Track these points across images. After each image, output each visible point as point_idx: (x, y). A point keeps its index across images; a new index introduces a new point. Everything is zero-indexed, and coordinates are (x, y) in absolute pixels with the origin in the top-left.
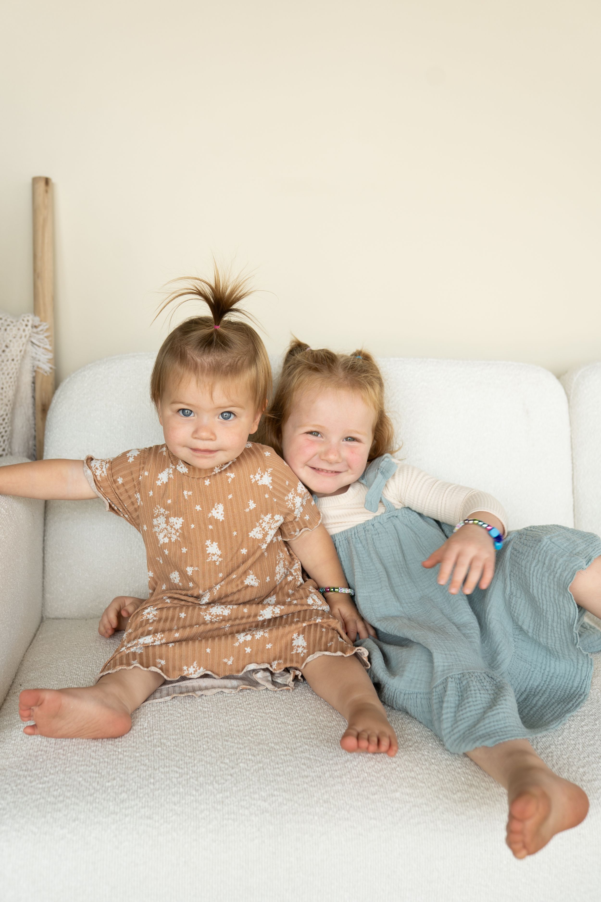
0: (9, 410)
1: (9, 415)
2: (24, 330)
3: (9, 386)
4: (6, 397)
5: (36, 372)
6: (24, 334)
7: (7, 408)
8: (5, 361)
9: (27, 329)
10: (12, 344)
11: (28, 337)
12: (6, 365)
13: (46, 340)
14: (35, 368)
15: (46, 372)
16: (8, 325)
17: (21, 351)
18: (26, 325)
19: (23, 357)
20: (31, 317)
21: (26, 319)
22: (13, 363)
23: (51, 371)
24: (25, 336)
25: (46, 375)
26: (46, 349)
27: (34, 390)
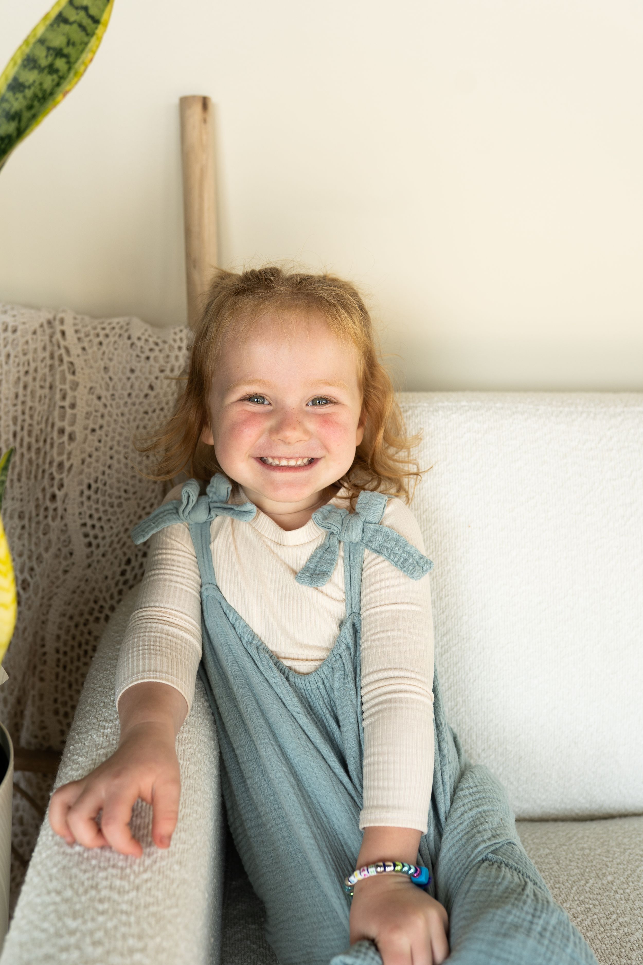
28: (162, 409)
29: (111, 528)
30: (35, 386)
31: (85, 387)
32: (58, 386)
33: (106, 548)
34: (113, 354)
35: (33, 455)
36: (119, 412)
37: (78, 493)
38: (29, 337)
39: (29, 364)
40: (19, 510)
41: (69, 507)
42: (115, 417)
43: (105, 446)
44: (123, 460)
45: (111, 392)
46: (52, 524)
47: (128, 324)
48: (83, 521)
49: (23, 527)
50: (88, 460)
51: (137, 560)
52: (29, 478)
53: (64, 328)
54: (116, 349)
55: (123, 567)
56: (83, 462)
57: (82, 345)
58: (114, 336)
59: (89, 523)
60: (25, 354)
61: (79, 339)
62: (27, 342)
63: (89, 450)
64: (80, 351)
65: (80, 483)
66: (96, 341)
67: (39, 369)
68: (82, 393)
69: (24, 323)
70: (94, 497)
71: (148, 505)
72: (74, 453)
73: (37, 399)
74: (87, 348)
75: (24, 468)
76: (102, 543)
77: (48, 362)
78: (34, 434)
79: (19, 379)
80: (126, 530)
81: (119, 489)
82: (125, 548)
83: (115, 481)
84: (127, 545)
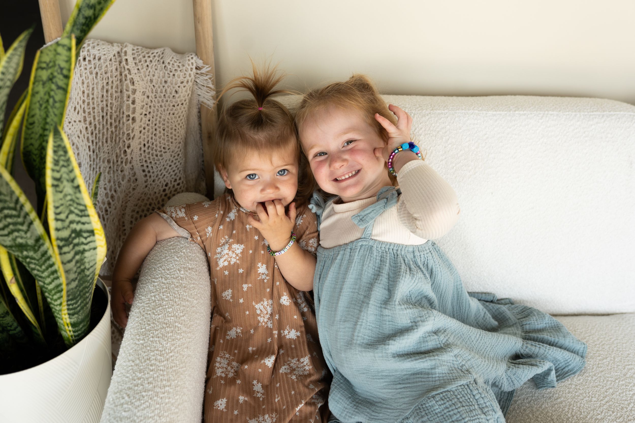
0: (182, 146)
1: (182, 150)
3: (181, 126)
4: (179, 136)
7: (181, 144)
8: (176, 105)
10: (180, 90)
12: (177, 109)
13: (209, 80)
15: (210, 107)
18: (191, 69)
20: (194, 59)
21: (190, 62)
22: (182, 107)
23: (214, 105)
25: (210, 109)
26: (209, 88)
27: (200, 118)
28: (182, 104)
29: (157, 167)
30: (112, 91)
31: (140, 92)
32: (125, 91)
33: (155, 177)
34: (155, 72)
35: (113, 129)
36: (159, 105)
37: (138, 149)
38: (108, 63)
39: (108, 79)
40: (107, 158)
41: (134, 157)
42: (157, 107)
43: (152, 123)
44: (162, 132)
45: (154, 94)
46: (126, 167)
47: (163, 53)
48: (142, 164)
49: (110, 167)
50: (143, 131)
51: (171, 184)
52: (111, 141)
53: (127, 57)
54: (156, 69)
55: (164, 187)
56: (141, 132)
57: (138, 68)
58: (155, 61)
59: (145, 165)
60: (106, 73)
61: (136, 64)
62: (107, 66)
63: (143, 126)
64: (136, 71)
65: (140, 144)
66: (145, 64)
67: (114, 82)
68: (138, 95)
69: (104, 55)
70: (147, 151)
71: (176, 155)
72: (135, 129)
73: (114, 99)
74: (140, 69)
75: (109, 136)
76: (152, 175)
77: (119, 78)
78: (113, 118)
79: (103, 86)
80: (165, 168)
81: (160, 147)
82: (165, 178)
83: (158, 143)
84: (166, 176)
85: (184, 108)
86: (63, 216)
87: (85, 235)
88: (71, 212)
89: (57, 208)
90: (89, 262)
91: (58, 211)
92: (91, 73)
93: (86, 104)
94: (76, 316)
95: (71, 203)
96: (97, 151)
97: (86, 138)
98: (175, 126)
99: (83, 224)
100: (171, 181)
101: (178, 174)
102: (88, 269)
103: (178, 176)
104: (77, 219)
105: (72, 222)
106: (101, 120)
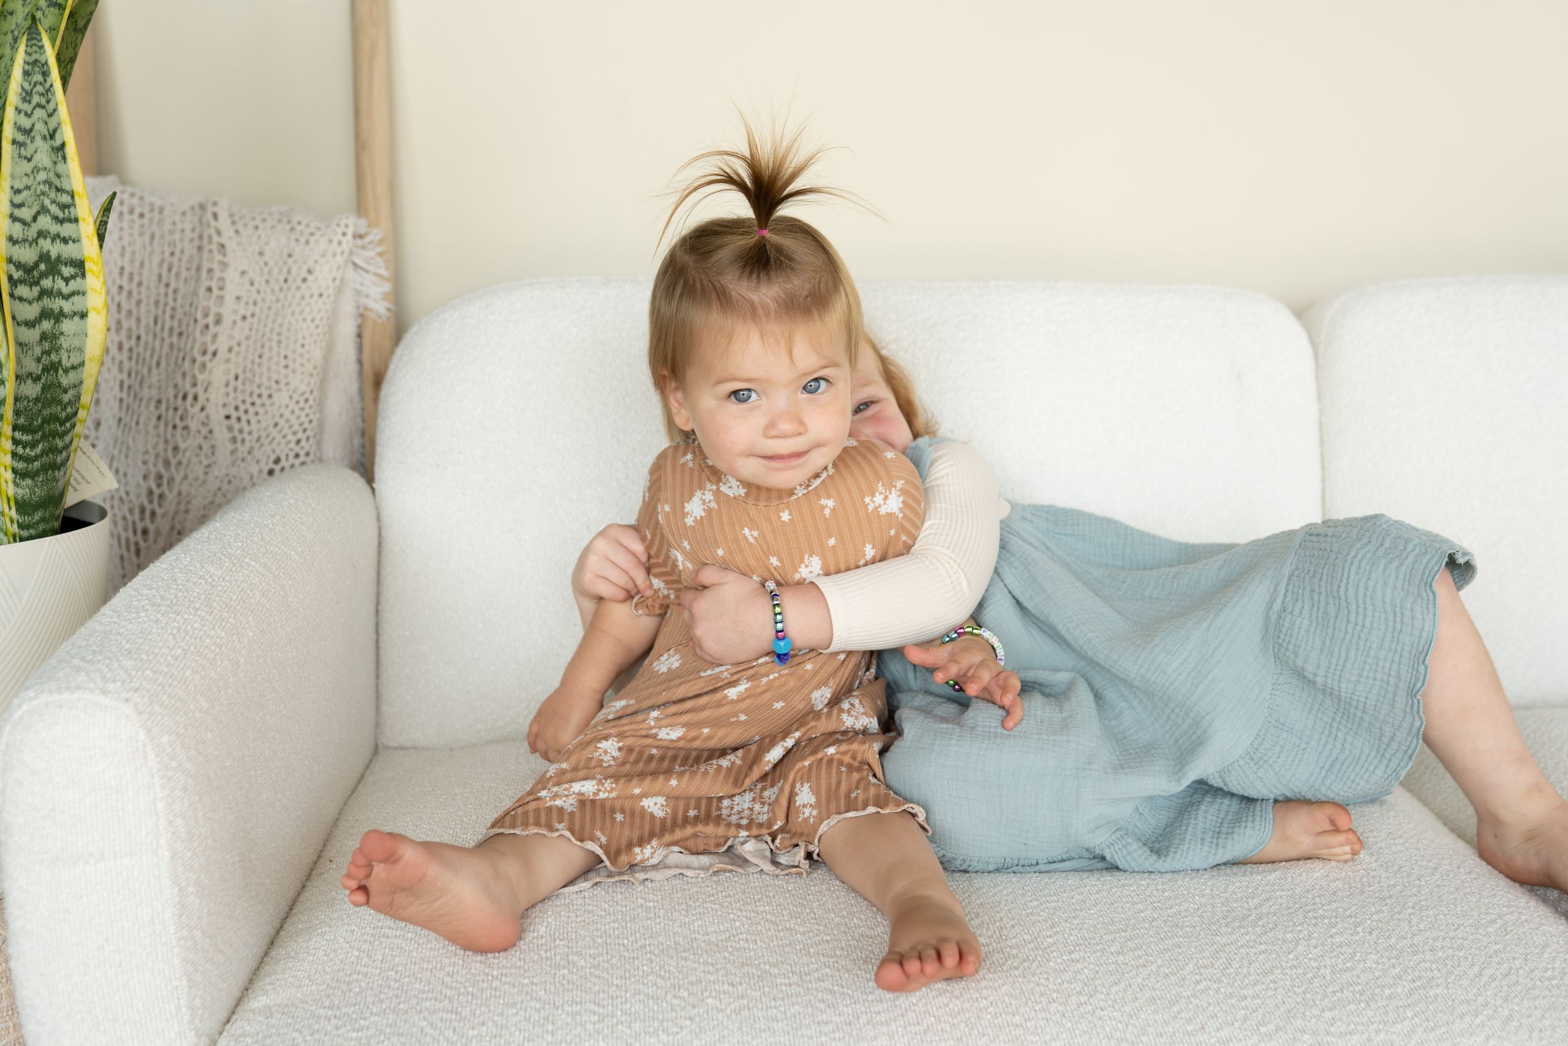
0: (315, 384)
1: (315, 393)
2: (340, 243)
3: (315, 342)
4: (309, 360)
5: (362, 316)
6: (339, 250)
7: (312, 380)
8: (307, 296)
9: (344, 240)
10: (318, 267)
11: (346, 254)
12: (308, 304)
13: (378, 259)
14: (361, 310)
15: (380, 317)
16: (312, 234)
17: (334, 280)
18: (344, 234)
19: (339, 291)
20: (351, 220)
21: (342, 223)
22: (321, 300)
23: (388, 314)
24: (342, 253)
25: (379, 321)
26: (379, 275)
27: (360, 348)
28: (321, 295)
29: (259, 422)
30: (180, 267)
31: (236, 270)
32: (206, 265)
33: (253, 443)
35: (175, 339)
37: (223, 382)
38: (177, 217)
39: (175, 245)
40: (156, 398)
41: (212, 397)
45: (266, 277)
46: (191, 411)
48: (227, 413)
49: (159, 418)
50: (236, 349)
52: (168, 365)
53: (216, 209)
55: (271, 465)
56: (230, 350)
57: (235, 228)
59: (234, 415)
60: (171, 235)
61: (233, 223)
62: (174, 223)
63: (237, 338)
64: (232, 233)
65: (228, 371)
66: (251, 224)
67: (186, 251)
68: (232, 276)
69: (173, 205)
70: (240, 388)
71: (302, 400)
72: (220, 337)
73: (182, 281)
74: (241, 231)
75: (164, 353)
76: (248, 438)
77: (197, 243)
78: (177, 317)
79: (163, 260)
80: (276, 425)
81: (269, 379)
82: (274, 445)
83: (265, 370)
84: (276, 441)
85: (324, 303)
86: (26, 213)
87: (67, 271)
88: (43, 210)
89: (18, 192)
90: (68, 351)
91: (18, 199)
92: (142, 234)
93: (124, 294)
94: (29, 481)
95: (46, 188)
96: (137, 387)
97: (117, 362)
98: (304, 338)
99: (65, 241)
100: (287, 456)
101: (303, 443)
102: (66, 371)
103: (302, 448)
104: (54, 228)
105: (41, 234)
106: (152, 324)
